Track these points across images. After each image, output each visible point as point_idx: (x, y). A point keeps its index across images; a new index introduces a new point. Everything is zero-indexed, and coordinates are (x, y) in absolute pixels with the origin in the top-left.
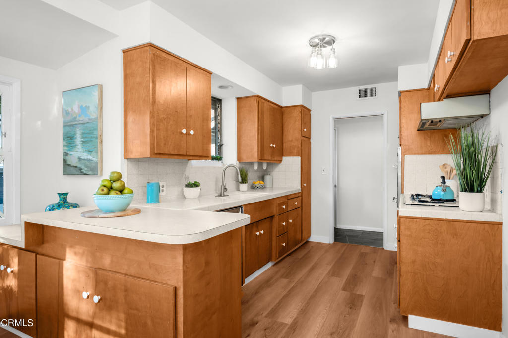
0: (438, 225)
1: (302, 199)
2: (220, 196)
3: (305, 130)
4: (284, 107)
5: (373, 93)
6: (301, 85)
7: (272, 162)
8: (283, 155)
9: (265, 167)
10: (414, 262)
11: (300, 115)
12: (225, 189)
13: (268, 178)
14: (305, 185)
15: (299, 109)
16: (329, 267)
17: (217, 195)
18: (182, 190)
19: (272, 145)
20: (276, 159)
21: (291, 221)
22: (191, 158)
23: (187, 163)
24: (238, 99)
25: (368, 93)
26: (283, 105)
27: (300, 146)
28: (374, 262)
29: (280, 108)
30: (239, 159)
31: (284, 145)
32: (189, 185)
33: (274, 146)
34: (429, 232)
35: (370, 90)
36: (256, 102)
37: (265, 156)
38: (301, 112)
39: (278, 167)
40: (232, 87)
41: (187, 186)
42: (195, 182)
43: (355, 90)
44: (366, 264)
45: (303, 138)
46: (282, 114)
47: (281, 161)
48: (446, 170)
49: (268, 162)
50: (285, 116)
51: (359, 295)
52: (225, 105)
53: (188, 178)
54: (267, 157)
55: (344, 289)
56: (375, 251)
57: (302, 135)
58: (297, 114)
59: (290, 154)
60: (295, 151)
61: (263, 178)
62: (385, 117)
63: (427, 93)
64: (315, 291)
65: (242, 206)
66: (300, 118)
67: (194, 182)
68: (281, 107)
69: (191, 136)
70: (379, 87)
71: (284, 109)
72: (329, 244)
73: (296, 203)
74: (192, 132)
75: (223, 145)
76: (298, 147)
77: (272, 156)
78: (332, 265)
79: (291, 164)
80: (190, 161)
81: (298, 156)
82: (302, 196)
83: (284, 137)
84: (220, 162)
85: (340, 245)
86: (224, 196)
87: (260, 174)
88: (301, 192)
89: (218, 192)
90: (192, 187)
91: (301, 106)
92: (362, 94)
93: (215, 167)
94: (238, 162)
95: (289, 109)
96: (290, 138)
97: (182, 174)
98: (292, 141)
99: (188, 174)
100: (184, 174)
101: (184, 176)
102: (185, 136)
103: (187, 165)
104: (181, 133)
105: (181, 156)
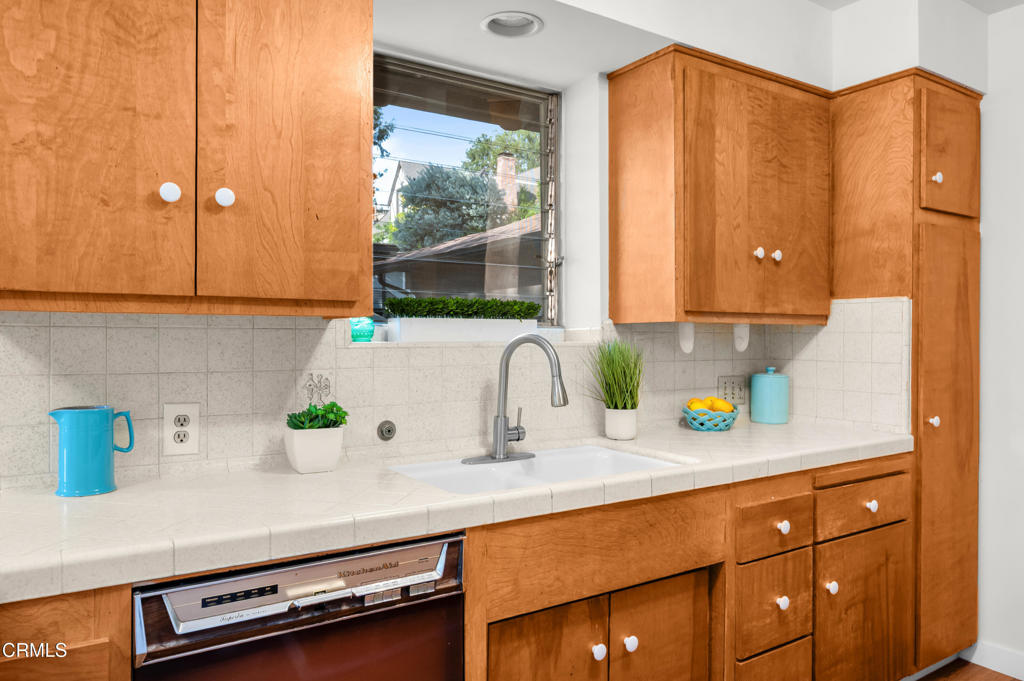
1: (918, 482)
2: (491, 457)
3: (938, 177)
4: (839, 94)
8: (832, 294)
9: (742, 343)
11: (910, 113)
12: (516, 432)
14: (935, 421)
15: (906, 89)
19: (760, 252)
20: (789, 308)
21: (833, 587)
24: (612, 77)
26: (834, 86)
27: (908, 250)
29: (823, 101)
31: (841, 251)
33: (777, 255)
36: (669, 74)
38: (916, 102)
39: (814, 343)
45: (921, 216)
46: (831, 123)
47: (826, 317)
49: (756, 321)
50: (843, 130)
57: (918, 200)
58: (895, 119)
59: (868, 288)
60: (888, 276)
61: (745, 387)
66: (910, 127)
68: (828, 96)
69: (227, 215)
71: (839, 99)
73: (873, 505)
74: (225, 196)
75: (563, 260)
76: (901, 257)
77: (763, 298)
79: (866, 330)
81: (900, 294)
82: (918, 471)
83: (839, 218)
86: (509, 456)
88: (916, 454)
91: (919, 73)
93: (478, 346)
94: (611, 321)
95: (860, 97)
96: (864, 221)
97: (297, 371)
98: (872, 232)
99: (326, 374)
100: (301, 375)
101: (303, 380)
102: (186, 212)
103: (320, 338)
104: (157, 202)
105: (172, 303)
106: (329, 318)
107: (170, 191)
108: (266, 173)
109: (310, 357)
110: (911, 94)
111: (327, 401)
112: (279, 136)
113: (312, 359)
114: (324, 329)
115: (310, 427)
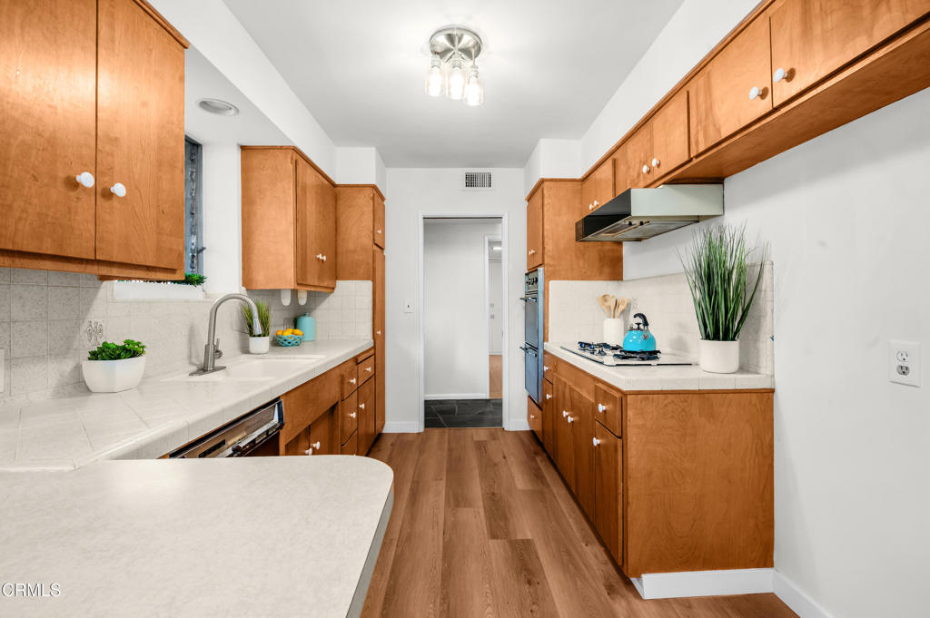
0: (686, 401)
1: (375, 359)
2: (203, 370)
3: (380, 232)
4: (339, 186)
5: (487, 181)
6: (374, 149)
7: (319, 290)
8: (337, 279)
9: (303, 301)
10: (649, 474)
11: (371, 203)
12: (218, 353)
13: (306, 322)
14: (379, 333)
15: (368, 192)
16: (443, 484)
17: (194, 369)
18: (78, 368)
19: (320, 256)
20: (326, 284)
21: (363, 406)
22: (115, 271)
23: (98, 288)
24: (243, 148)
25: (479, 181)
26: (337, 182)
27: (371, 261)
28: (505, 458)
29: (332, 188)
30: (247, 281)
31: (340, 258)
32: (107, 353)
33: (325, 258)
34: (672, 417)
35: (483, 176)
36: (289, 160)
37: (309, 276)
38: (373, 200)
39: (327, 300)
40: (237, 111)
41: (95, 356)
42: (128, 342)
43: (459, 174)
44: (495, 465)
45: (375, 247)
46: (336, 198)
47: (333, 289)
48: (607, 304)
49: (309, 289)
50: (341, 204)
51: (523, 541)
52: (209, 160)
53: (101, 331)
54: (312, 280)
55: (494, 536)
56: (494, 437)
57: (374, 240)
58: (364, 201)
59: (352, 275)
60: (362, 271)
61: (295, 323)
62: (505, 220)
63: (580, 187)
64: (445, 557)
65: (279, 398)
66: (371, 209)
67: (121, 344)
68: (334, 185)
69: (115, 203)
70: (497, 173)
71: (339, 189)
72: (418, 434)
73: (368, 369)
74: (119, 189)
75: (203, 249)
76: (368, 264)
77: (319, 278)
78: (444, 478)
79: (353, 294)
80: (106, 283)
81: (368, 279)
82: (374, 354)
83: (340, 243)
84: (199, 287)
85: (436, 432)
86: (215, 370)
87: (290, 315)
88: (374, 347)
89: (194, 360)
90: (118, 357)
91: (374, 187)
92: (471, 181)
93: (187, 301)
94: (244, 288)
95: (349, 190)
96: (351, 246)
97: (79, 320)
98: (355, 251)
99: (100, 321)
100: (83, 322)
101: (84, 327)
102: (90, 195)
103: (95, 295)
104: (73, 184)
105: (74, 263)
106: (103, 278)
107: (87, 179)
108: (137, 176)
109: (89, 309)
110: (371, 195)
111: (101, 341)
112: (144, 153)
113: (91, 311)
114: (99, 288)
115: (125, 358)
